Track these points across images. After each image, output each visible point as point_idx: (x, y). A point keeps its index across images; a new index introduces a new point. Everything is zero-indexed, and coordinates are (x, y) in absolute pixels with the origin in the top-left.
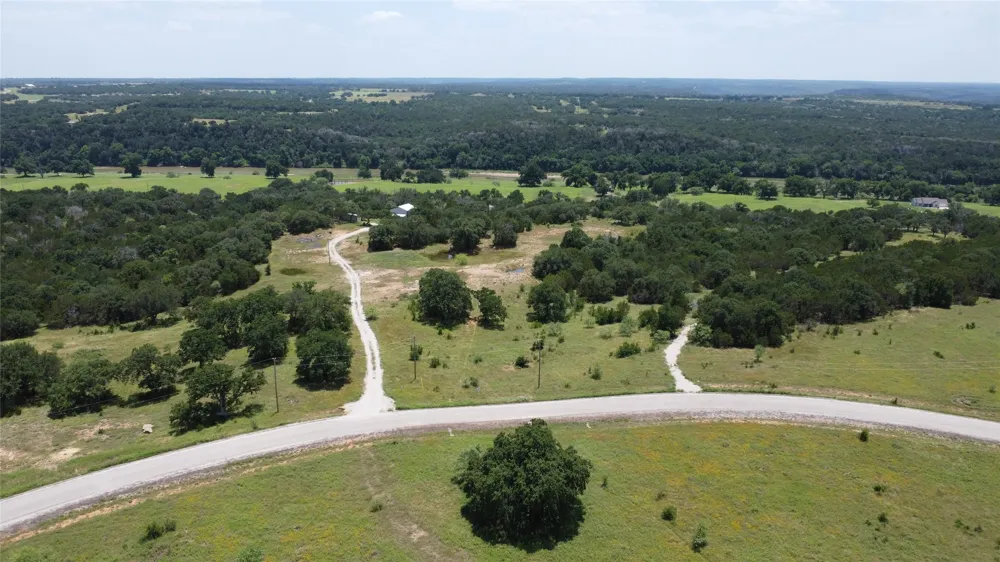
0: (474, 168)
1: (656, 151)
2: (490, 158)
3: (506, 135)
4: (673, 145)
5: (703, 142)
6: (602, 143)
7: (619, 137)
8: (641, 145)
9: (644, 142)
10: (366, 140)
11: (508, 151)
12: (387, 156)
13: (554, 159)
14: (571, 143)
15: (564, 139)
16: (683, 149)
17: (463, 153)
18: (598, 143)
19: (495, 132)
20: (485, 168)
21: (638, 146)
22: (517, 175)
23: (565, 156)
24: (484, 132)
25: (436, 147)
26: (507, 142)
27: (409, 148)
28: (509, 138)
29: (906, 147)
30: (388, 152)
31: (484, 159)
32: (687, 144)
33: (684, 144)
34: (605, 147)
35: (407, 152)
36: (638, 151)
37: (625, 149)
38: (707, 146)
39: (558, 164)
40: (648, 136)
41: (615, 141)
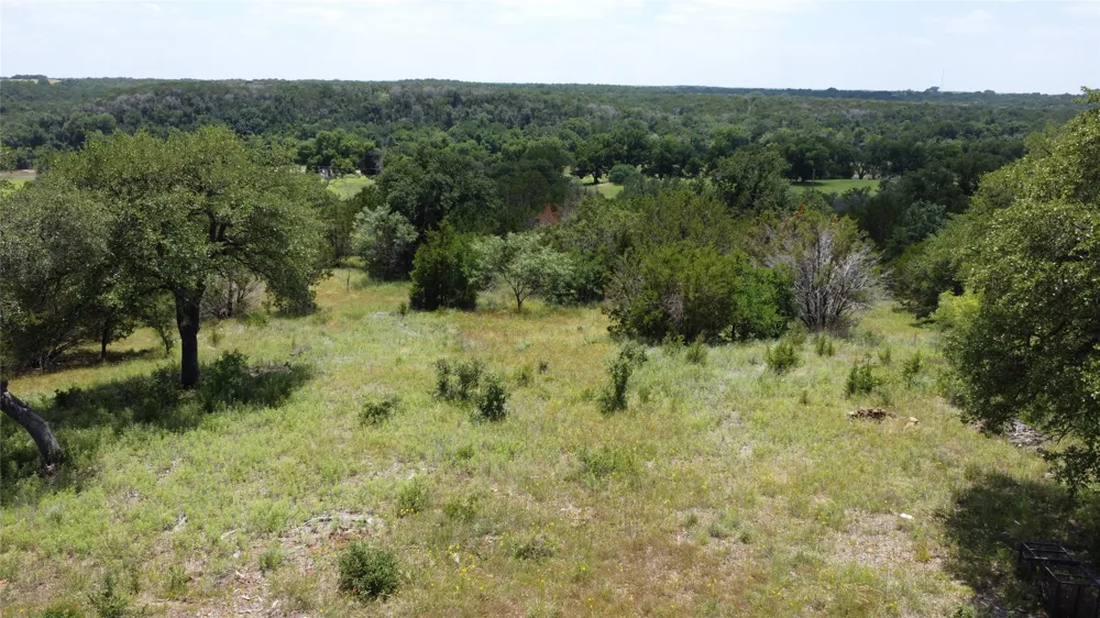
1: (482, 121)
3: (196, 100)
4: (509, 113)
5: (559, 108)
6: (384, 111)
7: (413, 100)
8: (454, 114)
9: (460, 107)
14: (325, 111)
15: (311, 104)
16: (527, 120)
18: (376, 110)
21: (449, 114)
25: (43, 124)
26: (198, 112)
28: (202, 105)
29: (856, 111)
32: (533, 110)
33: (526, 111)
34: (389, 117)
36: (450, 124)
37: (426, 121)
38: (566, 114)
40: (464, 98)
41: (407, 106)
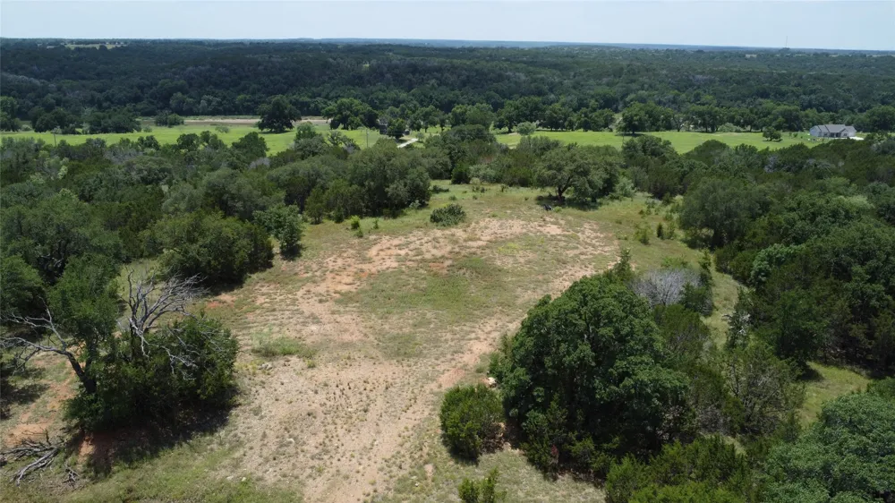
0: (197, 114)
1: (433, 86)
2: (219, 99)
3: (239, 71)
4: (452, 79)
5: (486, 74)
6: (366, 78)
8: (414, 80)
9: (416, 75)
10: (37, 82)
11: (244, 90)
12: (67, 101)
13: (307, 99)
16: (464, 84)
17: (179, 94)
18: (361, 78)
19: (224, 66)
20: (214, 113)
21: (410, 80)
22: (258, 120)
23: (319, 96)
24: (208, 67)
25: (141, 87)
26: (241, 78)
27: (101, 91)
28: (243, 74)
30: (70, 96)
31: (209, 102)
32: (467, 77)
33: (463, 77)
34: (369, 82)
35: (98, 95)
36: (410, 88)
37: (395, 85)
38: (491, 80)
39: (313, 105)
41: (382, 75)
